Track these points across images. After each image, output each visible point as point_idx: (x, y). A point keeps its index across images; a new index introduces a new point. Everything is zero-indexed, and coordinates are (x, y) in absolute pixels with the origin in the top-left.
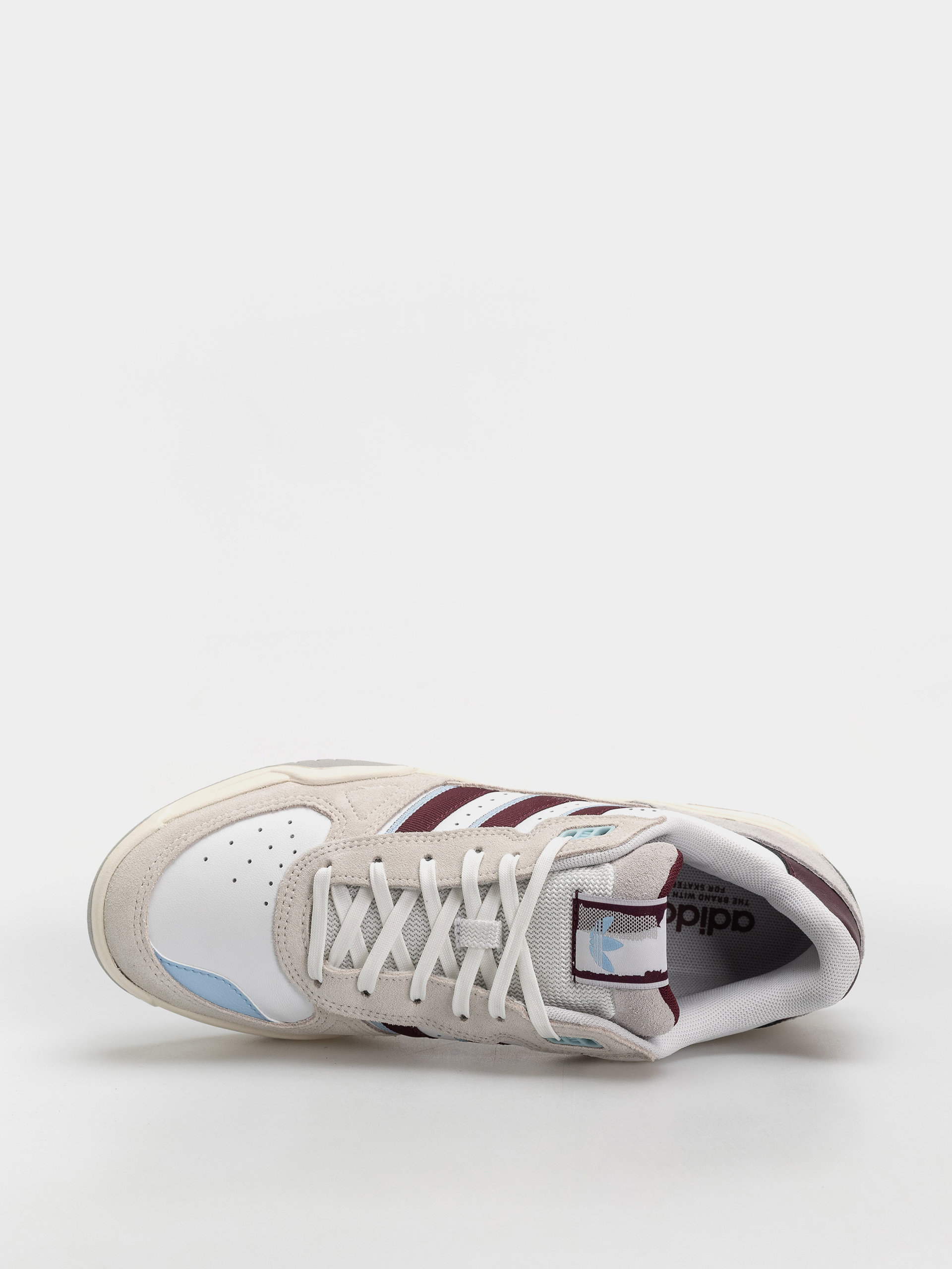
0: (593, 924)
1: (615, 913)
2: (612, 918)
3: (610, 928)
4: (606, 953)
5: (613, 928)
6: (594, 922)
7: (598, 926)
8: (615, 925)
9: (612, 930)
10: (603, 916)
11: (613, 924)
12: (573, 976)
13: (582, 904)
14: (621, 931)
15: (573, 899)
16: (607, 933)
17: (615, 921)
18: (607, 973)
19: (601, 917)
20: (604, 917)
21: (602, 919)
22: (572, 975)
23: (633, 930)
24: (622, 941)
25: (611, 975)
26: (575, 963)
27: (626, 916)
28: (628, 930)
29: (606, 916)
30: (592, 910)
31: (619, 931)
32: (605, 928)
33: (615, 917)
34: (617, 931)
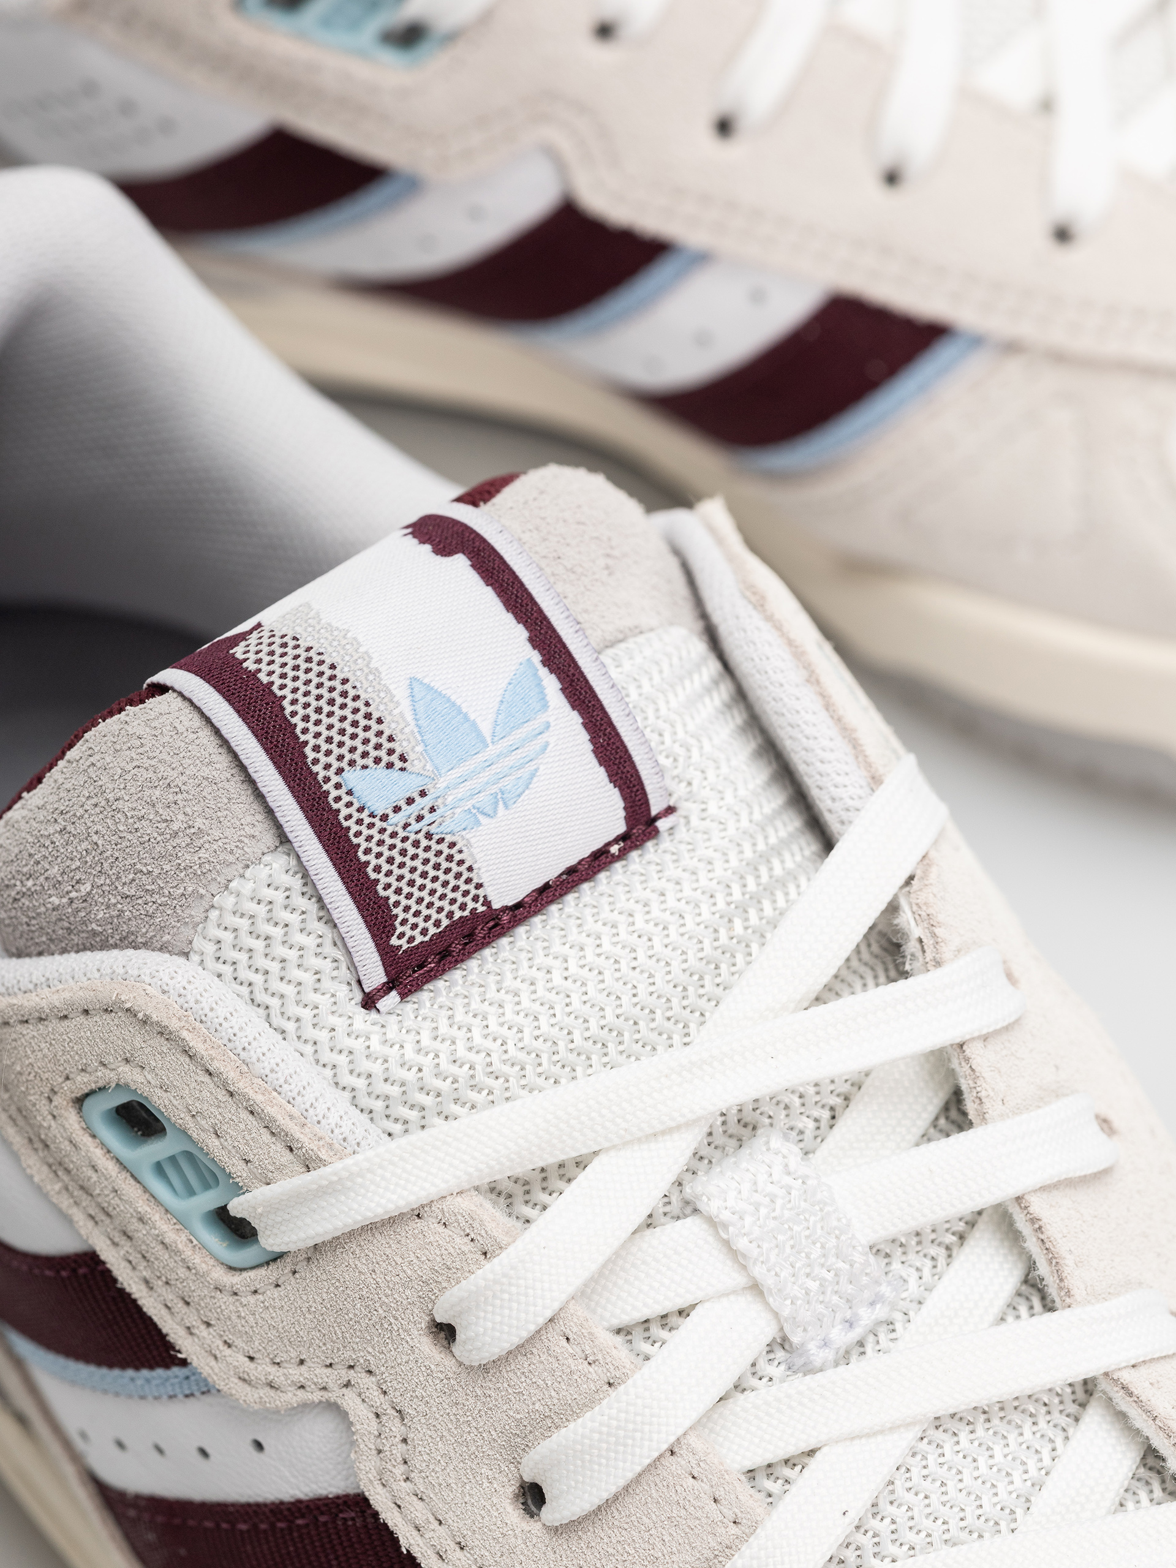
0: (424, 843)
1: (327, 780)
2: (351, 777)
3: (390, 765)
4: (486, 728)
5: (382, 753)
6: (416, 844)
7: (420, 818)
8: (365, 755)
9: (391, 752)
10: (367, 820)
11: (369, 761)
12: (661, 824)
13: (394, 941)
14: (368, 716)
15: (403, 996)
16: (415, 764)
17: (352, 763)
18: (551, 684)
19: (379, 824)
20: (372, 815)
21: (384, 818)
22: (657, 831)
23: (332, 678)
24: (401, 694)
25: (546, 663)
26: (609, 844)
27: (305, 731)
28: (344, 694)
29: (361, 810)
30: (384, 880)
31: (376, 727)
32: (406, 785)
33: (340, 771)
34: (379, 734)
